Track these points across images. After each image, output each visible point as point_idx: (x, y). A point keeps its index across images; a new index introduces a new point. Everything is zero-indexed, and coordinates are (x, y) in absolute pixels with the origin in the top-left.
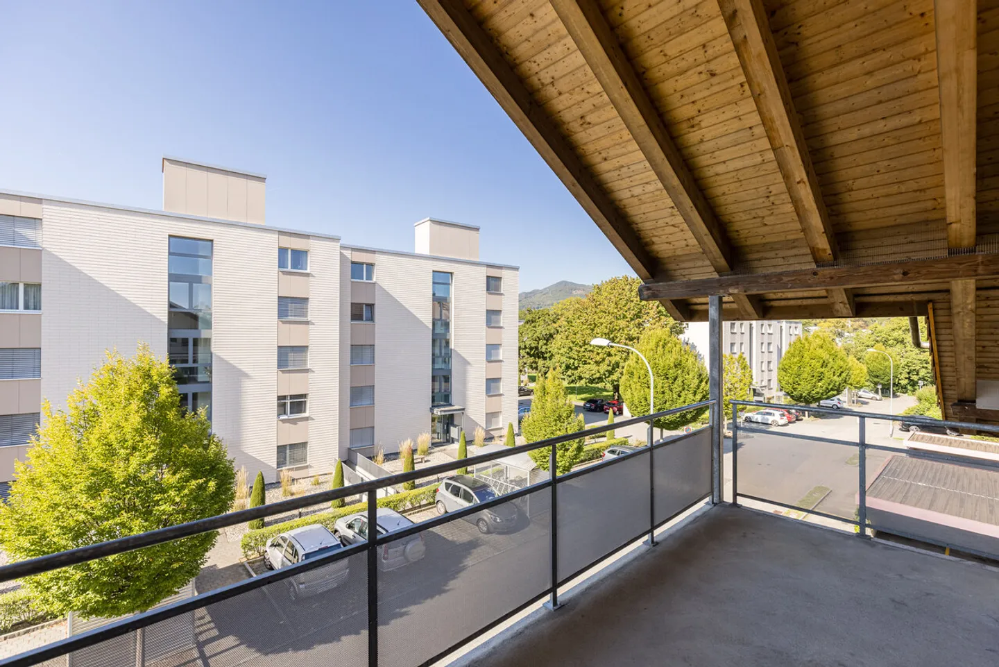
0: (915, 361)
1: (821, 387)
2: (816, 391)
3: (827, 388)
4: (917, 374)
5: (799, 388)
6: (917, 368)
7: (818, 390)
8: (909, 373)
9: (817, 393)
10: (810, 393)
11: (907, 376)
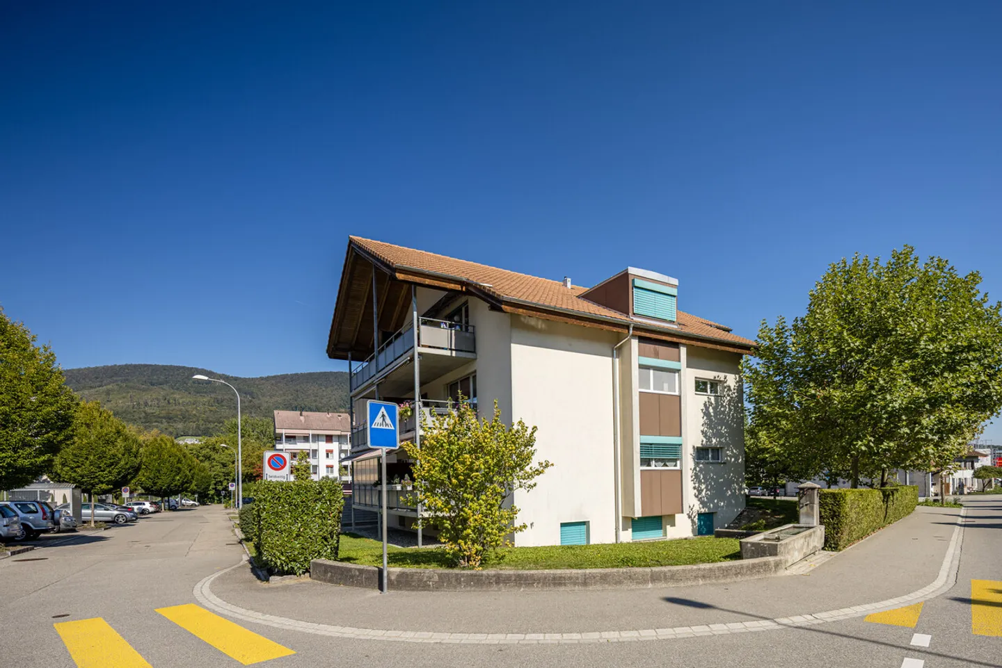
0: (221, 474)
1: (179, 480)
2: (174, 483)
3: (183, 482)
4: (222, 485)
5: (160, 482)
6: (222, 479)
7: (176, 482)
8: (215, 484)
9: (176, 485)
10: (169, 486)
11: (214, 487)
